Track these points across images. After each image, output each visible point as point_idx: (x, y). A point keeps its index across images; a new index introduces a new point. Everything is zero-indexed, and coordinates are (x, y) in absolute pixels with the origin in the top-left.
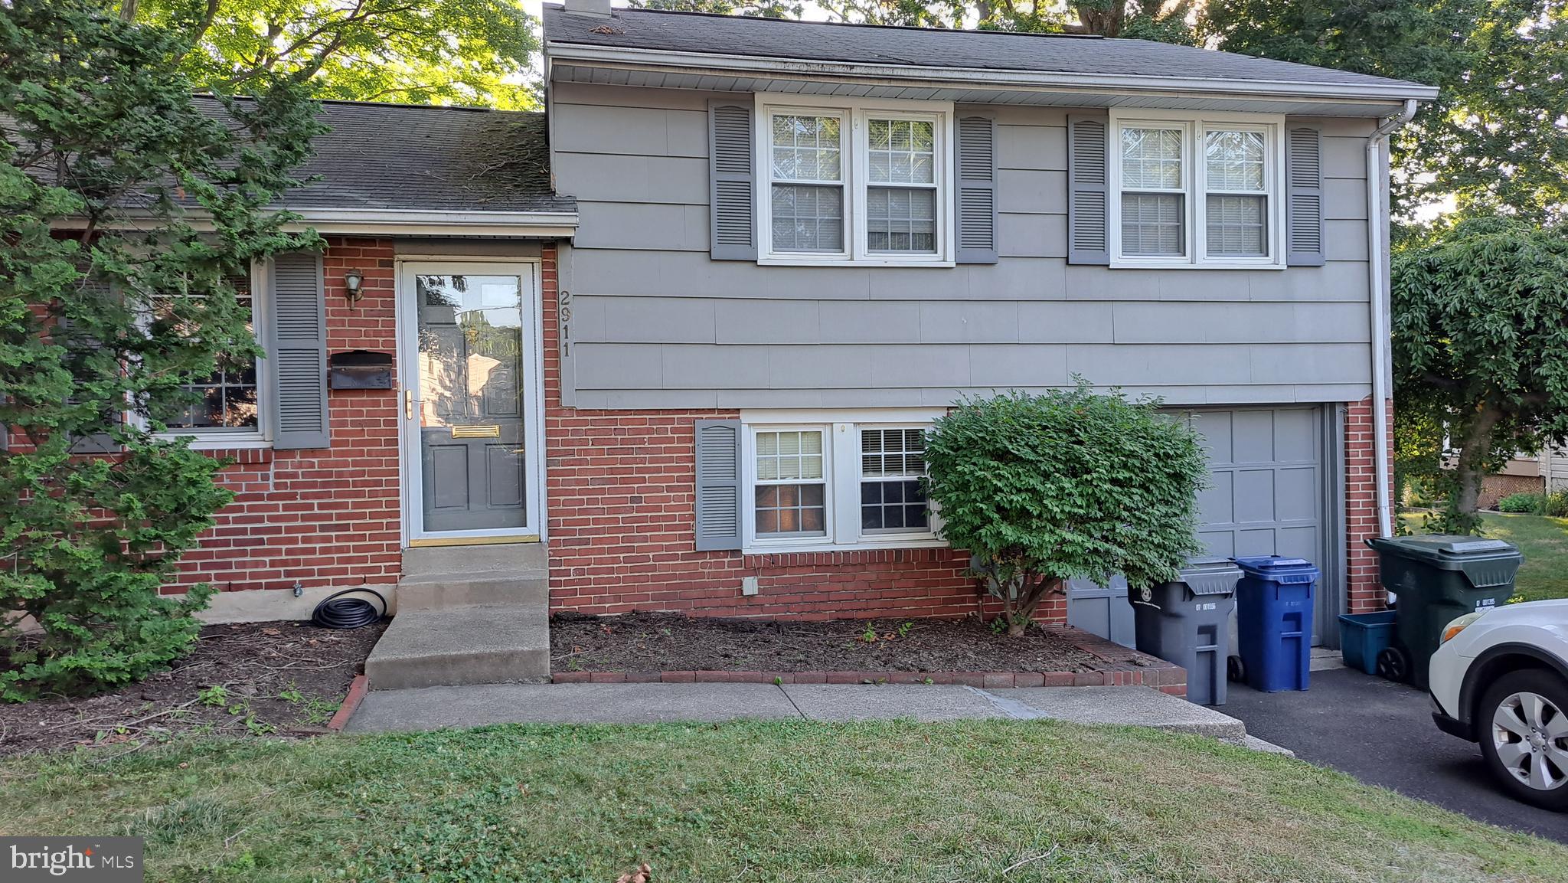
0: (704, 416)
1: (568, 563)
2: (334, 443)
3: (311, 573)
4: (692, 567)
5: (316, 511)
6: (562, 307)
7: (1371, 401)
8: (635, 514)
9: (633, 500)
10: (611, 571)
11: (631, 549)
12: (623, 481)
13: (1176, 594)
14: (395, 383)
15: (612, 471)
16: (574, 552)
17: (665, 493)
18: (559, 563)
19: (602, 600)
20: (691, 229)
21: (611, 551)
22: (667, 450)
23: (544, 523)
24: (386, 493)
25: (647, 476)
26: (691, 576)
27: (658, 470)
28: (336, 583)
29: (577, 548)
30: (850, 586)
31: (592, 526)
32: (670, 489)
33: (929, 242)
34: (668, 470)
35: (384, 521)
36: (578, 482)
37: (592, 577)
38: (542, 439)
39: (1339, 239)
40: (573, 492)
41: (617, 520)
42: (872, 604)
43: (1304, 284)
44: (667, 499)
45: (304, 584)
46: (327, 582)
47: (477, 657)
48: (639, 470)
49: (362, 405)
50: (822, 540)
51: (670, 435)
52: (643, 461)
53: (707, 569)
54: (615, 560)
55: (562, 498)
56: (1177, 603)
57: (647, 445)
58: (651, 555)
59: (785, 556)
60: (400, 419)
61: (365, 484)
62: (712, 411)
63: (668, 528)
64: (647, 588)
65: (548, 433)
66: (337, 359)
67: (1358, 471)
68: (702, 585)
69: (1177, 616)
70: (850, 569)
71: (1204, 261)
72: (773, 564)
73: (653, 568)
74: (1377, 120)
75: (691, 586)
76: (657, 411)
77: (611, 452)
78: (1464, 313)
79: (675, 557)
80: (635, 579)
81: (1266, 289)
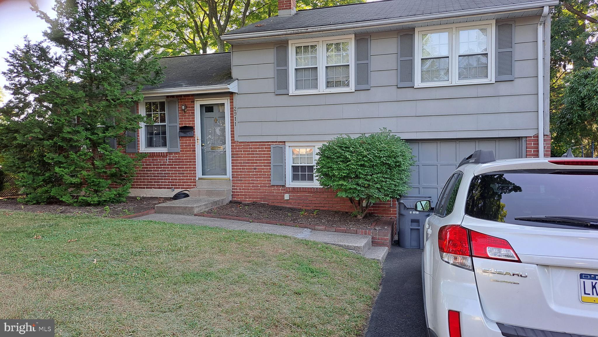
0: (274, 144)
1: (237, 186)
2: (181, 151)
3: (176, 185)
4: (271, 190)
5: (177, 169)
6: (234, 112)
7: (538, 136)
8: (255, 173)
9: (254, 169)
10: (248, 189)
11: (254, 183)
12: (252, 163)
13: (402, 207)
14: (194, 135)
15: (248, 160)
17: (263, 167)
18: (235, 186)
19: (246, 198)
20: (270, 85)
21: (248, 183)
22: (264, 154)
23: (231, 175)
24: (192, 165)
25: (258, 162)
26: (270, 193)
27: (261, 160)
28: (182, 188)
29: (239, 182)
30: (318, 199)
31: (243, 176)
32: (264, 166)
33: (349, 83)
34: (264, 160)
35: (192, 172)
36: (239, 163)
37: (243, 191)
38: (230, 150)
39: (522, 68)
40: (238, 166)
41: (250, 175)
42: (326, 205)
43: (504, 88)
44: (263, 169)
45: (175, 188)
46: (179, 188)
47: (178, 207)
48: (256, 160)
49: (187, 141)
50: (312, 184)
51: (264, 149)
52: (257, 157)
53: (275, 191)
54: (249, 186)
55: (235, 167)
56: (402, 210)
57: (258, 152)
58: (259, 185)
59: (297, 188)
60: (196, 144)
61: (188, 162)
62: (276, 142)
63: (264, 178)
64: (258, 195)
65: (232, 148)
66: (181, 128)
68: (273, 196)
69: (403, 215)
70: (318, 193)
71: (457, 82)
72: (296, 190)
73: (260, 189)
75: (270, 196)
76: (261, 142)
77: (248, 154)
79: (266, 187)
80: (255, 192)
81: (488, 91)
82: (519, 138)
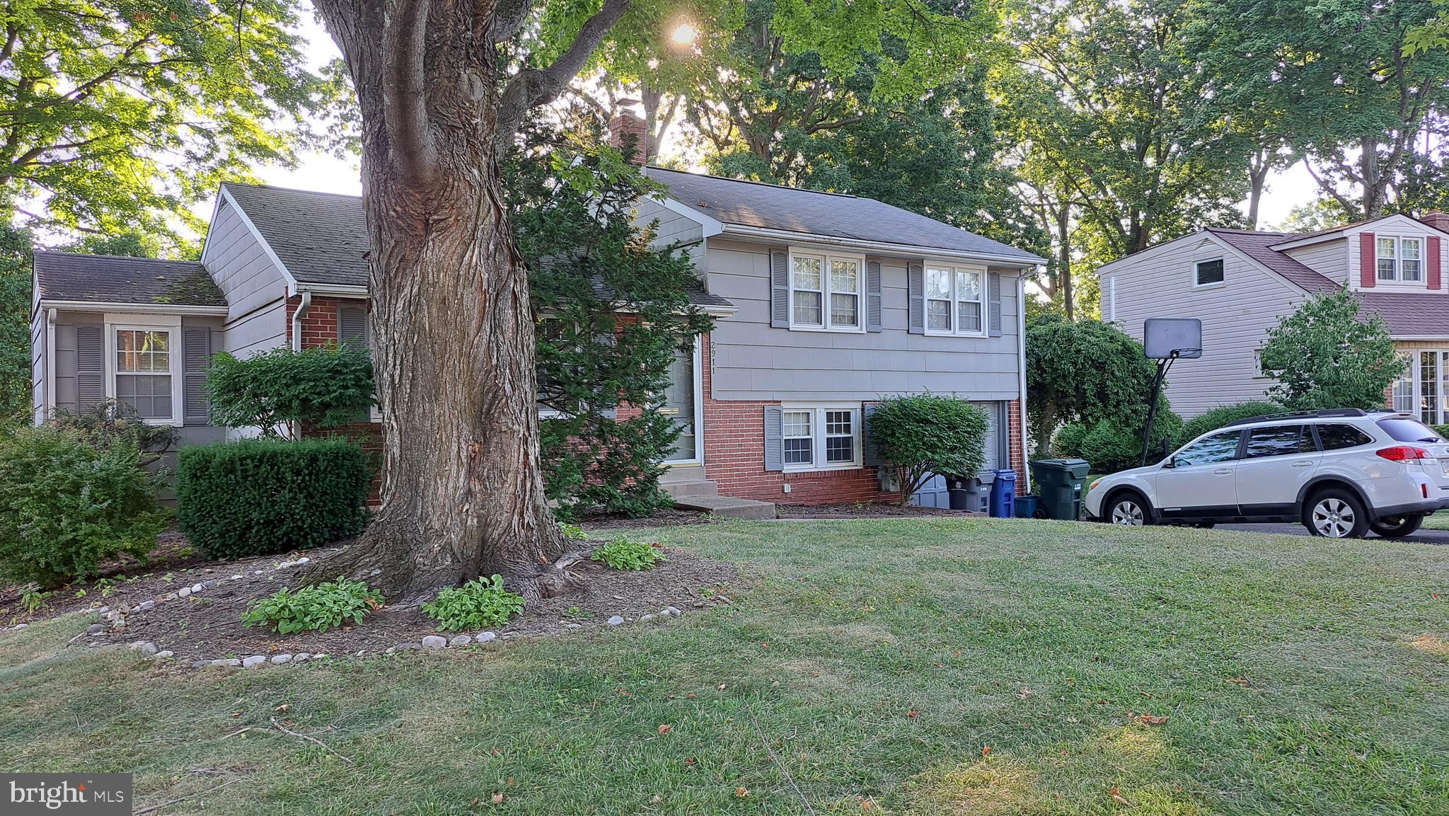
0: (768, 404)
1: (712, 477)
4: (763, 479)
6: (711, 349)
7: (1019, 400)
8: (739, 453)
9: (739, 445)
10: (730, 480)
11: (738, 470)
12: (735, 436)
13: (974, 483)
15: (730, 431)
16: (715, 472)
17: (752, 442)
18: (709, 477)
20: (763, 312)
21: (729, 471)
22: (753, 421)
23: (703, 457)
25: (744, 434)
26: (763, 483)
27: (749, 431)
29: (717, 469)
30: (825, 487)
31: (722, 459)
32: (753, 440)
33: (854, 321)
34: (753, 431)
36: (716, 437)
37: (723, 484)
38: (702, 415)
39: (1007, 323)
40: (714, 442)
41: (732, 456)
43: (995, 345)
44: (753, 445)
48: (741, 431)
50: (810, 466)
51: (754, 413)
52: (743, 426)
53: (769, 480)
54: (732, 476)
55: (710, 444)
56: (975, 488)
57: (744, 418)
58: (746, 473)
59: (800, 473)
62: (771, 401)
63: (753, 460)
64: (745, 489)
65: (704, 412)
67: (1014, 432)
68: (767, 488)
69: (974, 493)
71: (959, 333)
72: (797, 477)
73: (747, 480)
74: (1020, 270)
75: (763, 488)
76: (747, 401)
77: (730, 422)
78: (1052, 360)
79: (756, 474)
80: (741, 485)
81: (980, 347)
82: (998, 402)
